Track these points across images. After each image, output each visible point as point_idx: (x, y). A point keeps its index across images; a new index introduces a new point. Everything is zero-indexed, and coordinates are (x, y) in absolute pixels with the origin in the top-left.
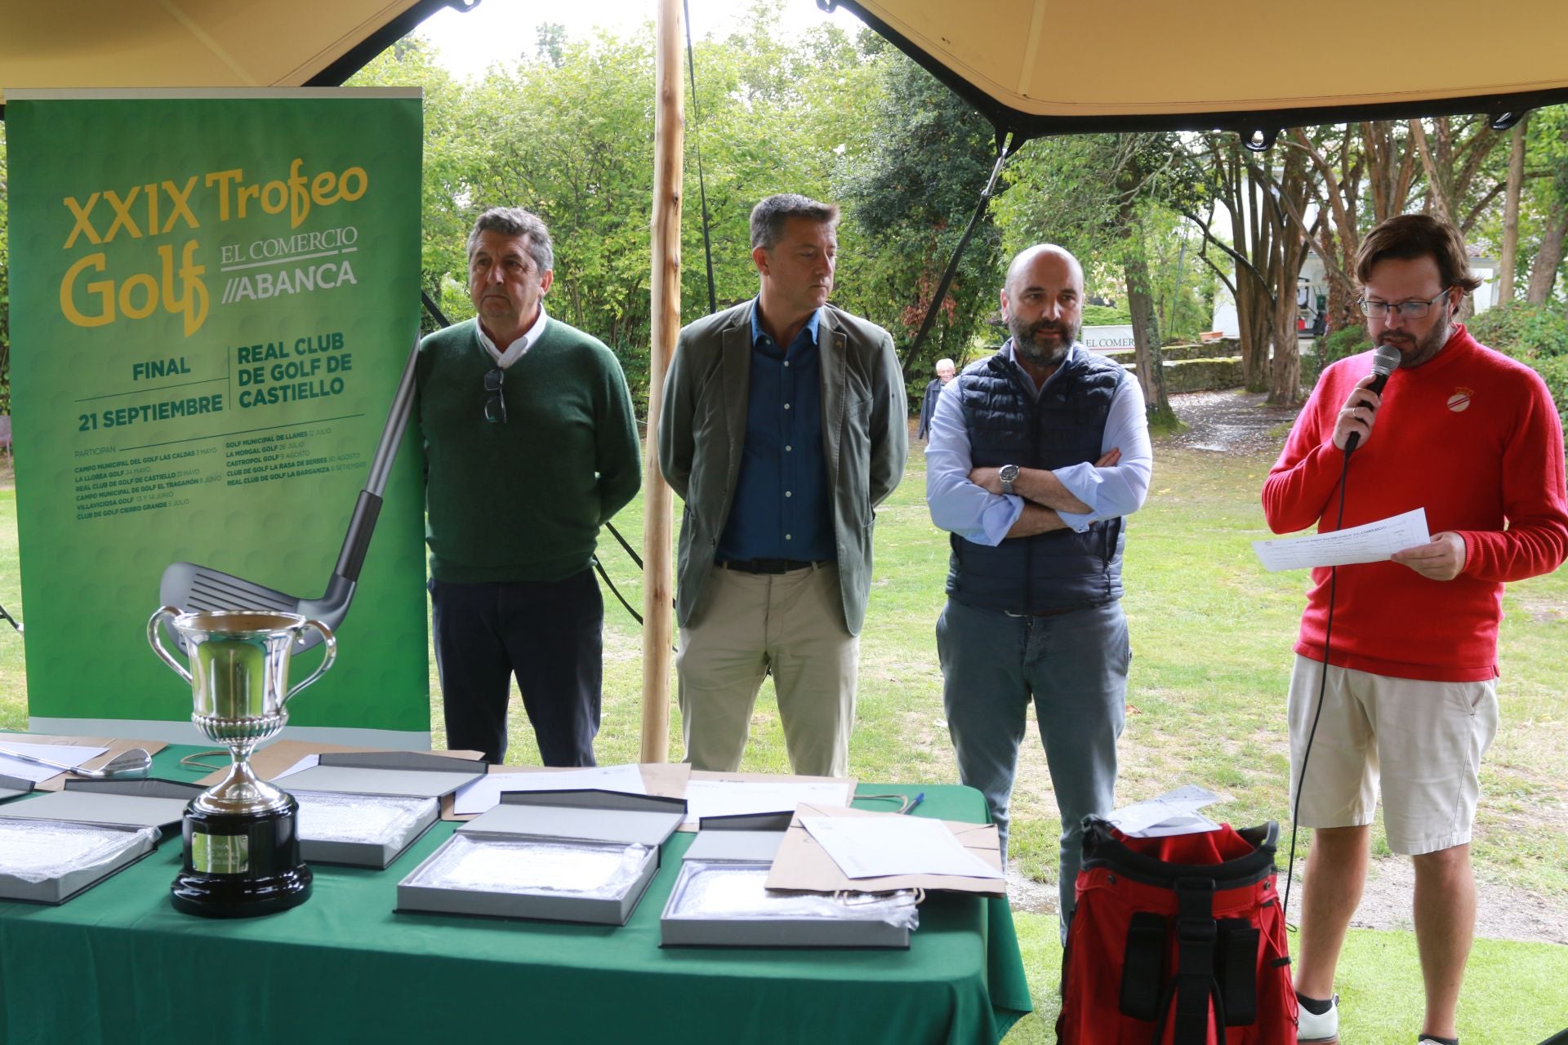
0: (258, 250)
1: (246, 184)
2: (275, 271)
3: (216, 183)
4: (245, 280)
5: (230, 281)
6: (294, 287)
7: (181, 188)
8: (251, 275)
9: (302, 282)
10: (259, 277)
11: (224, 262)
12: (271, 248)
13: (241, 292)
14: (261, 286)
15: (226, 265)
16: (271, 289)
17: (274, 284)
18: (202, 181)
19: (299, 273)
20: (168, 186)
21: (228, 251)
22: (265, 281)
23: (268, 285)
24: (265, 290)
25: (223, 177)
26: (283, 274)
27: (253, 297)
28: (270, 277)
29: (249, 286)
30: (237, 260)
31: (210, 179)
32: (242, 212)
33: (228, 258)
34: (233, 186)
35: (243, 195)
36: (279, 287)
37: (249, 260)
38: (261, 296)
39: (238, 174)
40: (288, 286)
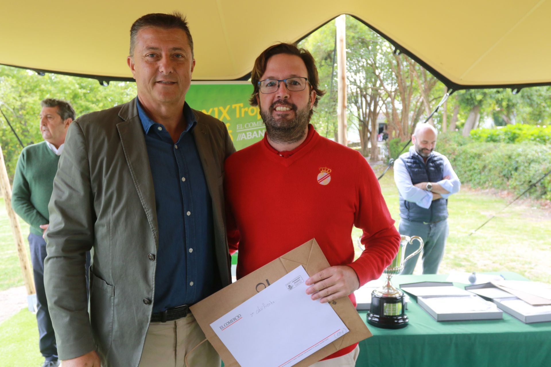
0: (247, 125)
1: (244, 107)
2: (252, 131)
3: (235, 107)
4: (244, 134)
5: (239, 134)
6: (258, 135)
7: (225, 108)
8: (245, 133)
9: (261, 134)
10: (248, 133)
11: (237, 129)
12: (251, 125)
13: (242, 137)
14: (248, 136)
15: (238, 130)
16: (251, 136)
17: (252, 135)
18: (231, 107)
19: (260, 132)
20: (221, 108)
21: (239, 126)
22: (249, 134)
23: (250, 135)
24: (249, 137)
25: (237, 106)
26: (255, 132)
27: (246, 139)
28: (251, 133)
29: (245, 136)
30: (241, 128)
31: (233, 106)
32: (243, 115)
33: (239, 128)
34: (240, 108)
35: (243, 110)
36: (254, 136)
37: (245, 128)
38: (248, 138)
39: (242, 105)
40: (256, 135)
